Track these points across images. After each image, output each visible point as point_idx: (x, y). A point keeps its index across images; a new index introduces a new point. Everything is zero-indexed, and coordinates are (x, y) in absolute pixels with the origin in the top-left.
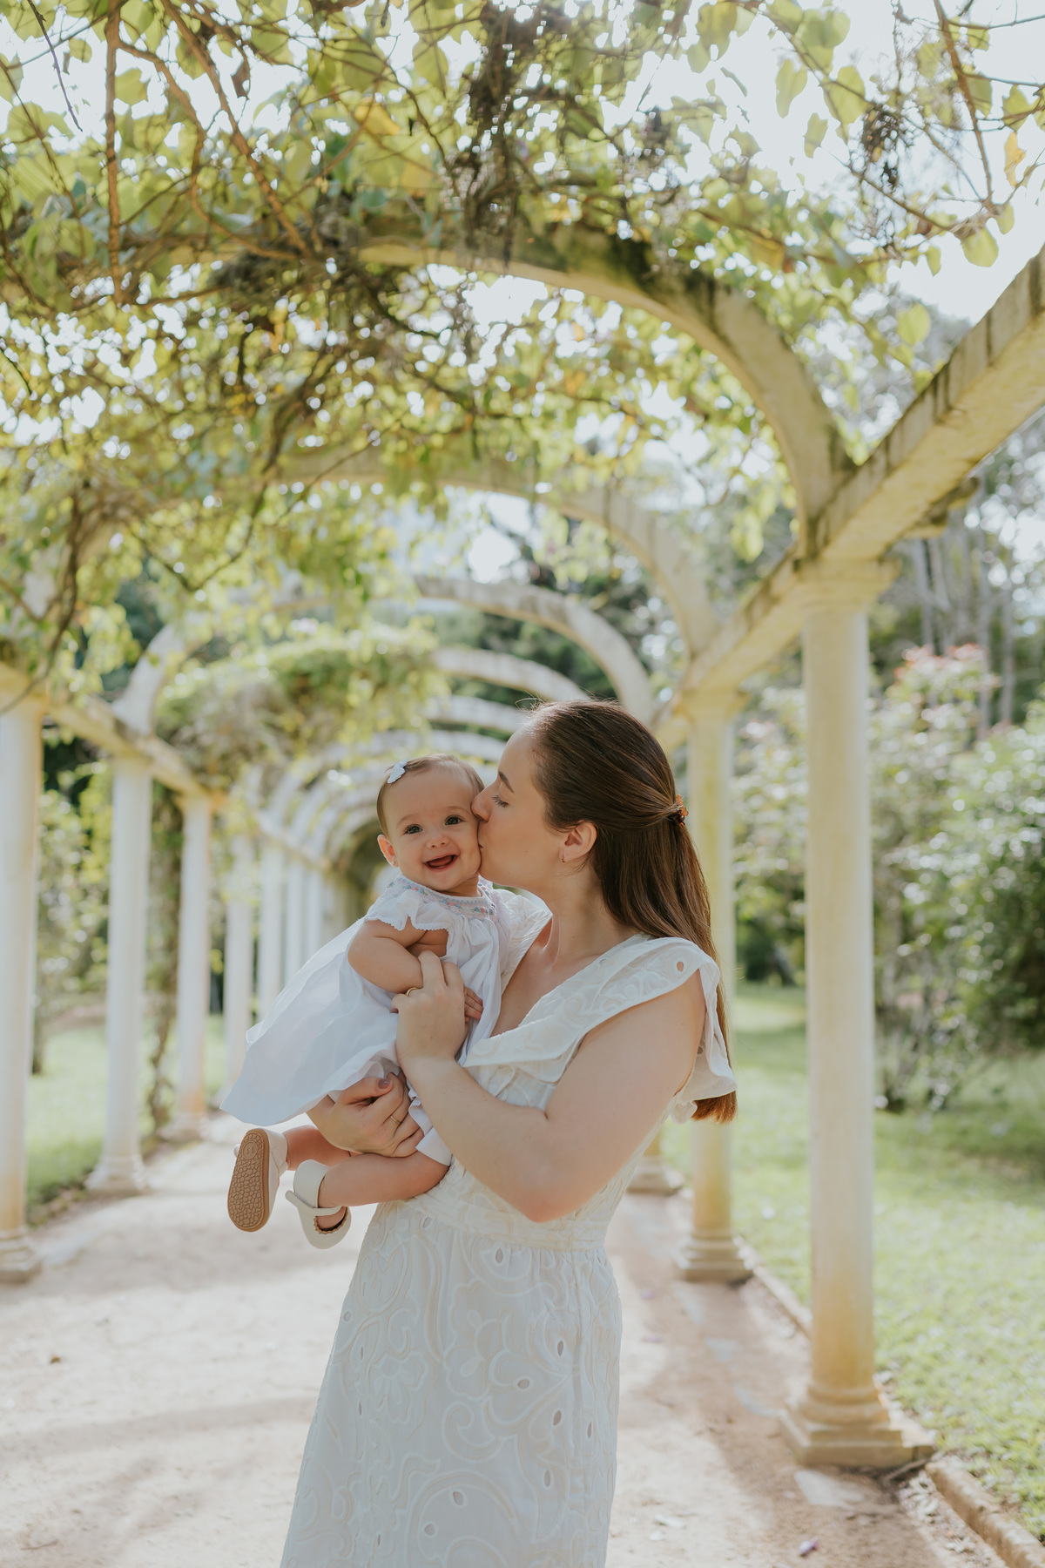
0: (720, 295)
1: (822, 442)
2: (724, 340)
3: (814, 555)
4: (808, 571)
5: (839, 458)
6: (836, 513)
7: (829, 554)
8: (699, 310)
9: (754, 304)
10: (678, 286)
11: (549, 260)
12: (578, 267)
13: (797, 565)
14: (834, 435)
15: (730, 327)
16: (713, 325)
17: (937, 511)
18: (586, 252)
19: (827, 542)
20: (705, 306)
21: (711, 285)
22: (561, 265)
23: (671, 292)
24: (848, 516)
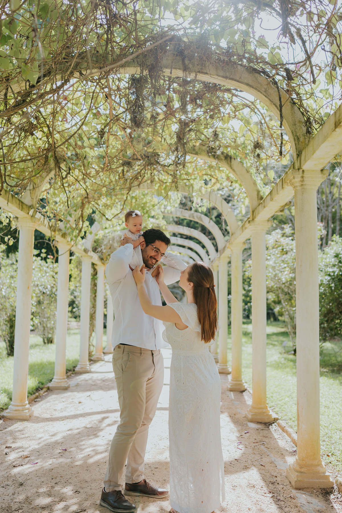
0: (233, 160)
1: (256, 193)
2: (234, 170)
3: (253, 219)
4: (252, 223)
5: (259, 197)
6: (256, 211)
7: (256, 219)
8: (228, 163)
9: (241, 162)
10: (223, 158)
11: (194, 153)
12: (200, 154)
13: (249, 222)
14: (258, 192)
15: (235, 167)
16: (231, 167)
17: (282, 209)
18: (202, 150)
20: (229, 163)
21: (231, 158)
22: (197, 154)
23: (222, 160)
24: (258, 214)
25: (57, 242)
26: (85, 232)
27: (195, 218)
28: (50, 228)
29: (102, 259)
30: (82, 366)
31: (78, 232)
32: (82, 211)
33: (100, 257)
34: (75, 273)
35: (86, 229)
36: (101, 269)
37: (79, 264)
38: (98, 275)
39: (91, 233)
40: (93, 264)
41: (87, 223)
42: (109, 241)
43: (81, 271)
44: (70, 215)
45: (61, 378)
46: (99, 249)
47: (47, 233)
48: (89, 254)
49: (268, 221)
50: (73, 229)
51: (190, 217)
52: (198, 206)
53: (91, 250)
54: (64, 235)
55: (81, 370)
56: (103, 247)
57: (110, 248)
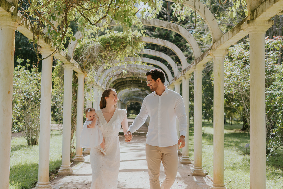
3: (253, 19)
4: (251, 24)
6: (259, 10)
7: (257, 19)
13: (248, 22)
19: (256, 17)
25: (41, 47)
26: (68, 39)
27: (172, 27)
28: (33, 29)
29: (82, 67)
30: (64, 168)
31: (61, 36)
32: (66, 14)
33: (80, 65)
34: (57, 80)
35: (69, 35)
36: (81, 77)
37: (61, 72)
38: (79, 82)
39: (74, 39)
40: (74, 72)
41: (70, 30)
42: (90, 50)
43: (63, 79)
44: (54, 18)
45: (45, 183)
46: (80, 58)
47: (29, 35)
48: (71, 61)
49: (269, 21)
50: (57, 34)
51: (167, 27)
52: (177, 15)
53: (73, 58)
54: (47, 40)
55: (63, 172)
56: (84, 56)
57: (90, 57)
